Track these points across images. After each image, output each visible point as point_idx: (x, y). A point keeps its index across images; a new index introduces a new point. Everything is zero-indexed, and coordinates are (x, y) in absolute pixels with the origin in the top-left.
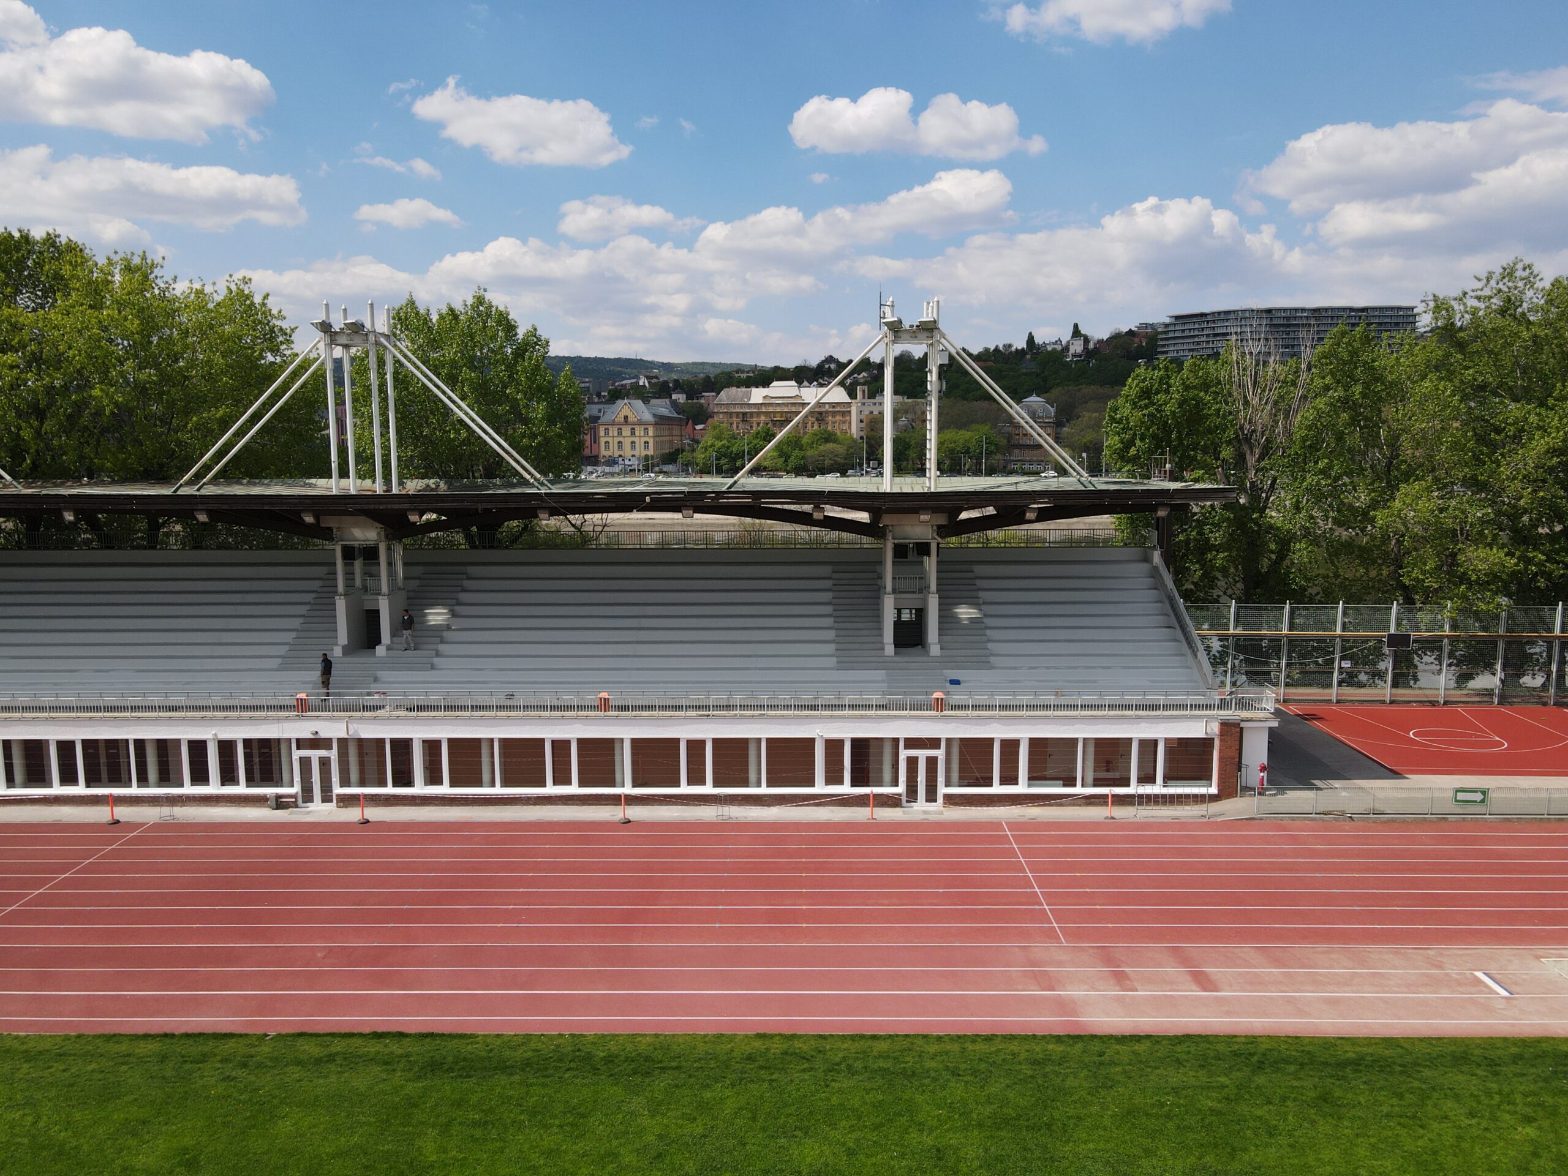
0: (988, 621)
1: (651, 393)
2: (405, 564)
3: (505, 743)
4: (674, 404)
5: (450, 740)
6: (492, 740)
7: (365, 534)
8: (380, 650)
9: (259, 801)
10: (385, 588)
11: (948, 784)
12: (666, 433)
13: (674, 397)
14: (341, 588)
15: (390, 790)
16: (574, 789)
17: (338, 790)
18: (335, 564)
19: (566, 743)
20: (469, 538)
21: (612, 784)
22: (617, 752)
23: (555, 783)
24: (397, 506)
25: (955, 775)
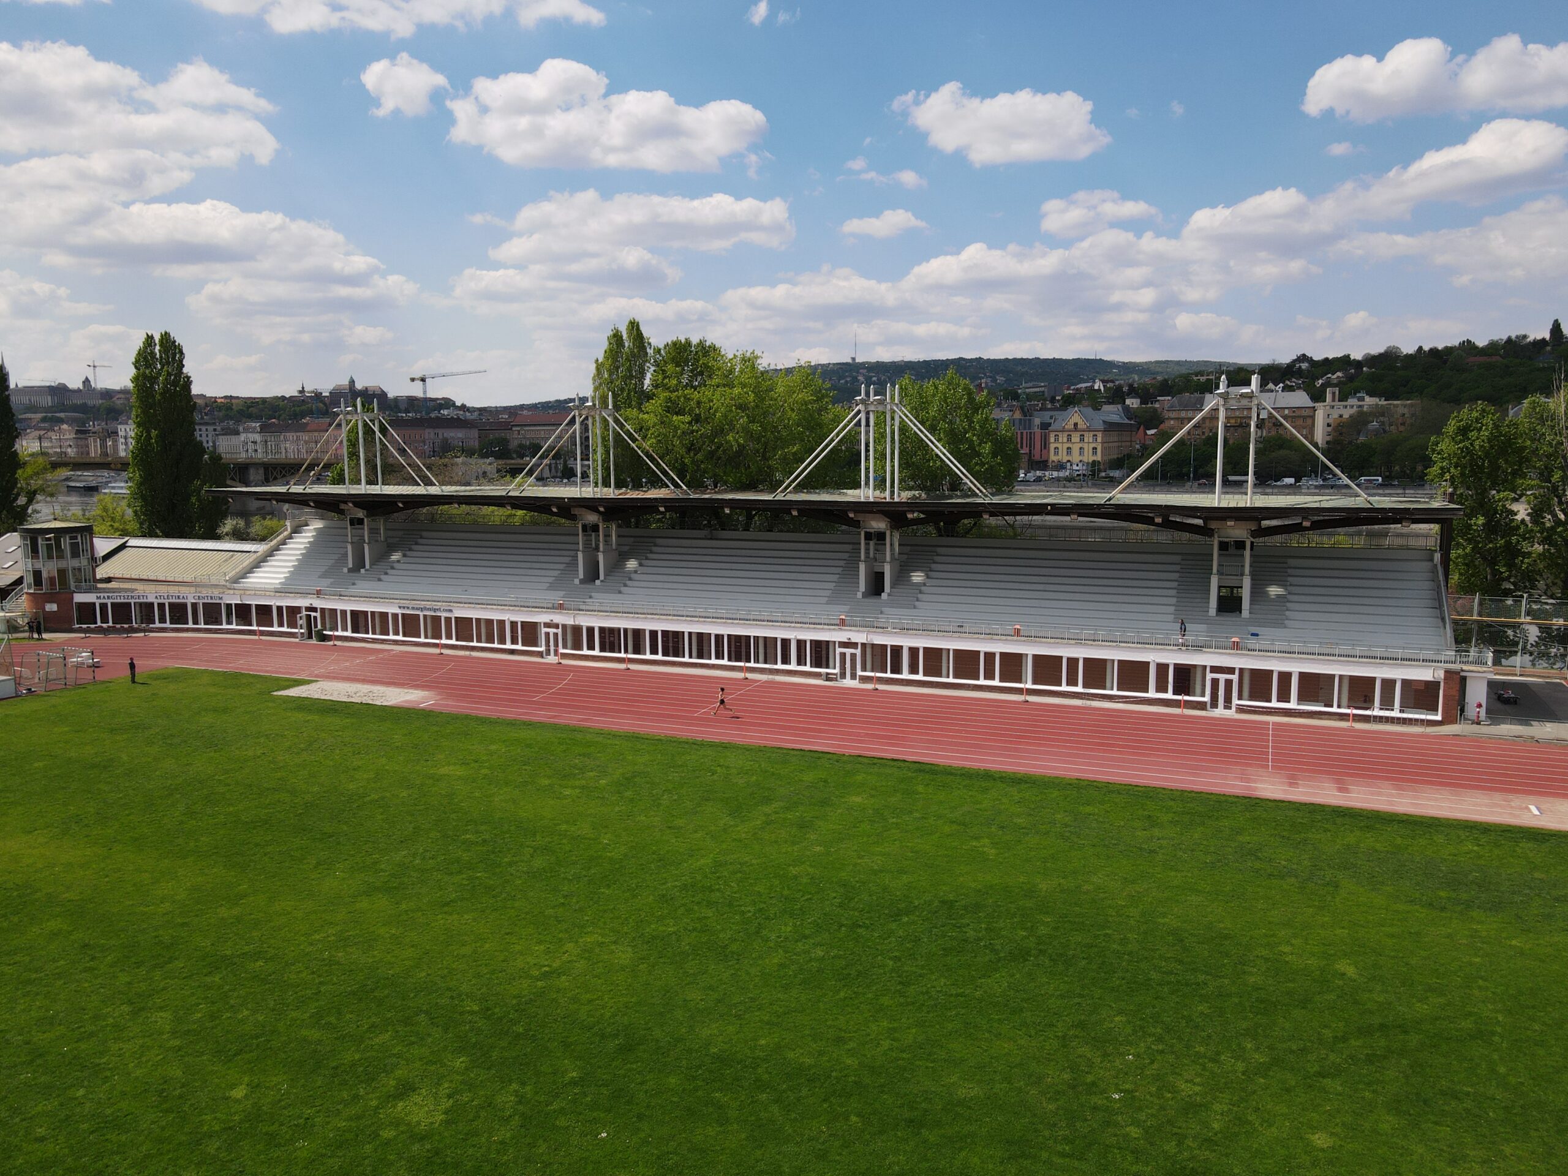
0: (1290, 597)
1: (1105, 397)
2: (899, 545)
3: (957, 652)
4: (1127, 410)
5: (925, 648)
6: (949, 650)
7: (879, 524)
8: (884, 596)
9: (817, 675)
10: (888, 558)
11: (1240, 698)
12: (1116, 439)
13: (1128, 402)
14: (863, 557)
15: (889, 675)
16: (996, 683)
17: (859, 673)
18: (860, 544)
19: (993, 655)
20: (939, 529)
21: (1020, 681)
22: (1024, 661)
23: (985, 679)
24: (900, 509)
25: (1246, 693)
